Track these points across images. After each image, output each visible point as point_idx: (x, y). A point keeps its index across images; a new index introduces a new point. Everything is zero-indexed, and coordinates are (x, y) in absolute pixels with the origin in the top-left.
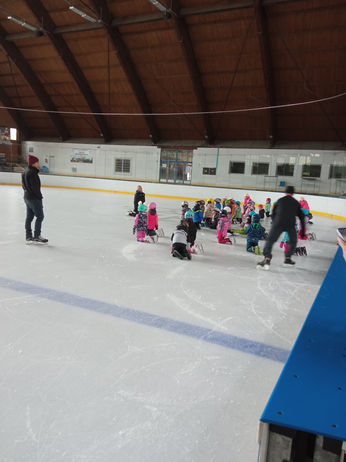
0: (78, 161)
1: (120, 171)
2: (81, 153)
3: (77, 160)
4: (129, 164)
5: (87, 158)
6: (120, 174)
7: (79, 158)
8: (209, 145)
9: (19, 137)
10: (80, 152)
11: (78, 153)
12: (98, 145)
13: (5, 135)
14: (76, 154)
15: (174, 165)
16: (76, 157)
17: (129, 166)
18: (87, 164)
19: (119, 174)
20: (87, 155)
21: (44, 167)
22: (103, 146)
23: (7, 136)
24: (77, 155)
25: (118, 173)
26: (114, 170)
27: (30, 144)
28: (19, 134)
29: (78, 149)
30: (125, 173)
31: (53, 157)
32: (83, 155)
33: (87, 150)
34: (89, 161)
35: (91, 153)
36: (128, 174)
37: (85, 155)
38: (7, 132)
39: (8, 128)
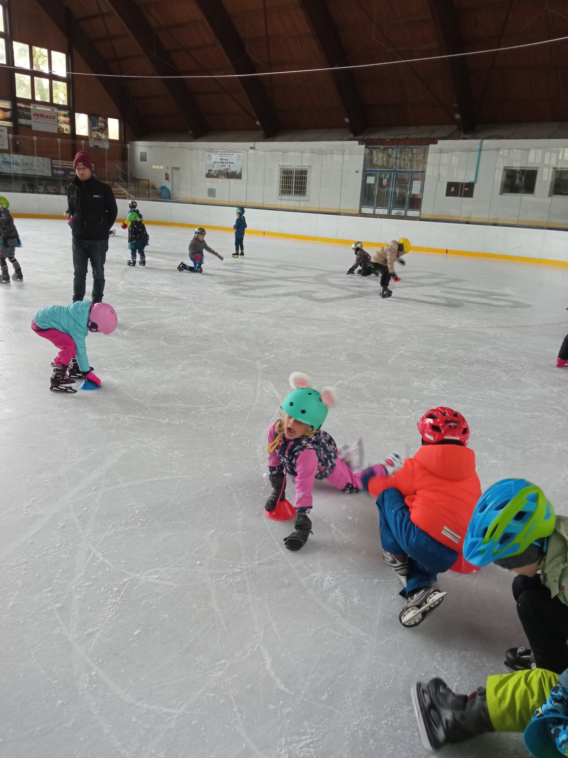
0: (217, 177)
1: (289, 193)
2: (222, 160)
3: (215, 175)
4: (305, 178)
5: (233, 169)
6: (289, 200)
7: (219, 171)
8: (462, 134)
9: (123, 134)
10: (222, 158)
11: (218, 160)
12: (251, 144)
13: (98, 131)
14: (215, 162)
15: (390, 177)
16: (215, 169)
17: (305, 183)
18: (232, 181)
19: (287, 200)
20: (233, 163)
21: (164, 188)
22: (260, 145)
23: (102, 133)
24: (217, 164)
25: (286, 197)
26: (278, 192)
27: (141, 147)
28: (123, 128)
29: (218, 153)
30: (298, 198)
31: (177, 169)
32: (227, 163)
33: (233, 155)
34: (236, 176)
35: (238, 160)
36: (302, 198)
37: (230, 163)
38: (103, 125)
39: (103, 118)
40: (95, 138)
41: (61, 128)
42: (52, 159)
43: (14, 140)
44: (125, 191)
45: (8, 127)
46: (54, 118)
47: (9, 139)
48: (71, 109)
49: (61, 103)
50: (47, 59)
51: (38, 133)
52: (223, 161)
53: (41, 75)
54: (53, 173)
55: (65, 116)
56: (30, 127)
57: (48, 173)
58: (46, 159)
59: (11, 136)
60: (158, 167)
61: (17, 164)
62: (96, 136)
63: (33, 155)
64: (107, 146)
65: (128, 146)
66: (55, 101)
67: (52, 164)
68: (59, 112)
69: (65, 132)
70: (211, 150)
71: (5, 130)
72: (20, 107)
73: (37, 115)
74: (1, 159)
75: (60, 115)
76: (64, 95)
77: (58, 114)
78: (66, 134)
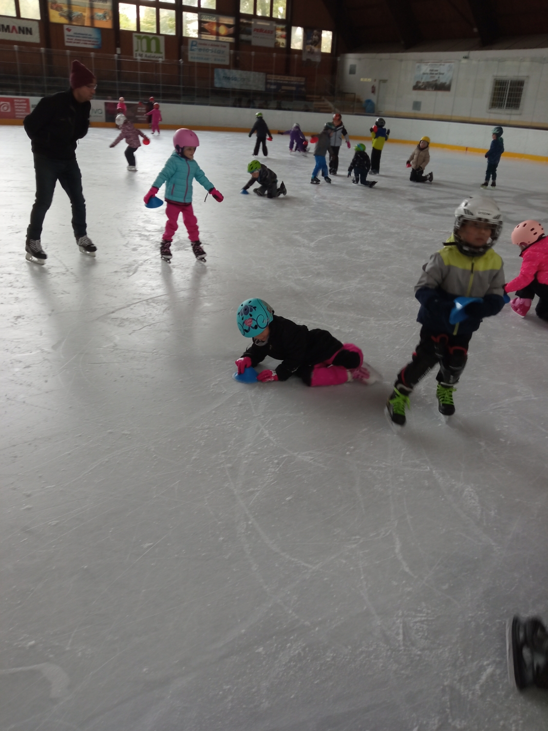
0: (425, 89)
1: (500, 106)
2: (433, 70)
3: (423, 87)
4: (521, 90)
5: (443, 80)
6: (499, 113)
7: (428, 83)
9: (335, 47)
10: (432, 68)
11: (428, 71)
12: (465, 53)
13: (312, 44)
14: (424, 74)
16: (423, 81)
17: (520, 95)
18: (440, 93)
19: (496, 113)
20: (443, 74)
21: (369, 101)
22: (475, 54)
23: (315, 46)
24: (425, 76)
25: (496, 110)
26: (488, 104)
27: (351, 59)
28: (335, 40)
29: (429, 64)
30: (509, 111)
31: (385, 81)
32: (436, 74)
33: (444, 65)
34: (444, 87)
35: (449, 70)
36: (514, 111)
37: (440, 74)
38: (317, 37)
39: (318, 31)
40: (309, 52)
41: (277, 42)
42: (267, 73)
43: (235, 55)
44: (331, 105)
45: (231, 43)
46: (272, 32)
47: (230, 55)
48: (288, 23)
49: (280, 17)
51: (258, 49)
52: (433, 72)
54: (266, 88)
55: (282, 30)
56: (249, 42)
57: (261, 87)
58: (262, 74)
59: (232, 51)
60: (366, 80)
61: (235, 79)
63: (250, 70)
64: (318, 59)
65: (339, 59)
66: (274, 16)
67: (266, 79)
68: (277, 26)
69: (281, 46)
70: (423, 59)
71: (228, 45)
72: (243, 23)
73: (257, 30)
74: (222, 75)
75: (278, 29)
76: (284, 9)
77: (276, 29)
78: (282, 48)
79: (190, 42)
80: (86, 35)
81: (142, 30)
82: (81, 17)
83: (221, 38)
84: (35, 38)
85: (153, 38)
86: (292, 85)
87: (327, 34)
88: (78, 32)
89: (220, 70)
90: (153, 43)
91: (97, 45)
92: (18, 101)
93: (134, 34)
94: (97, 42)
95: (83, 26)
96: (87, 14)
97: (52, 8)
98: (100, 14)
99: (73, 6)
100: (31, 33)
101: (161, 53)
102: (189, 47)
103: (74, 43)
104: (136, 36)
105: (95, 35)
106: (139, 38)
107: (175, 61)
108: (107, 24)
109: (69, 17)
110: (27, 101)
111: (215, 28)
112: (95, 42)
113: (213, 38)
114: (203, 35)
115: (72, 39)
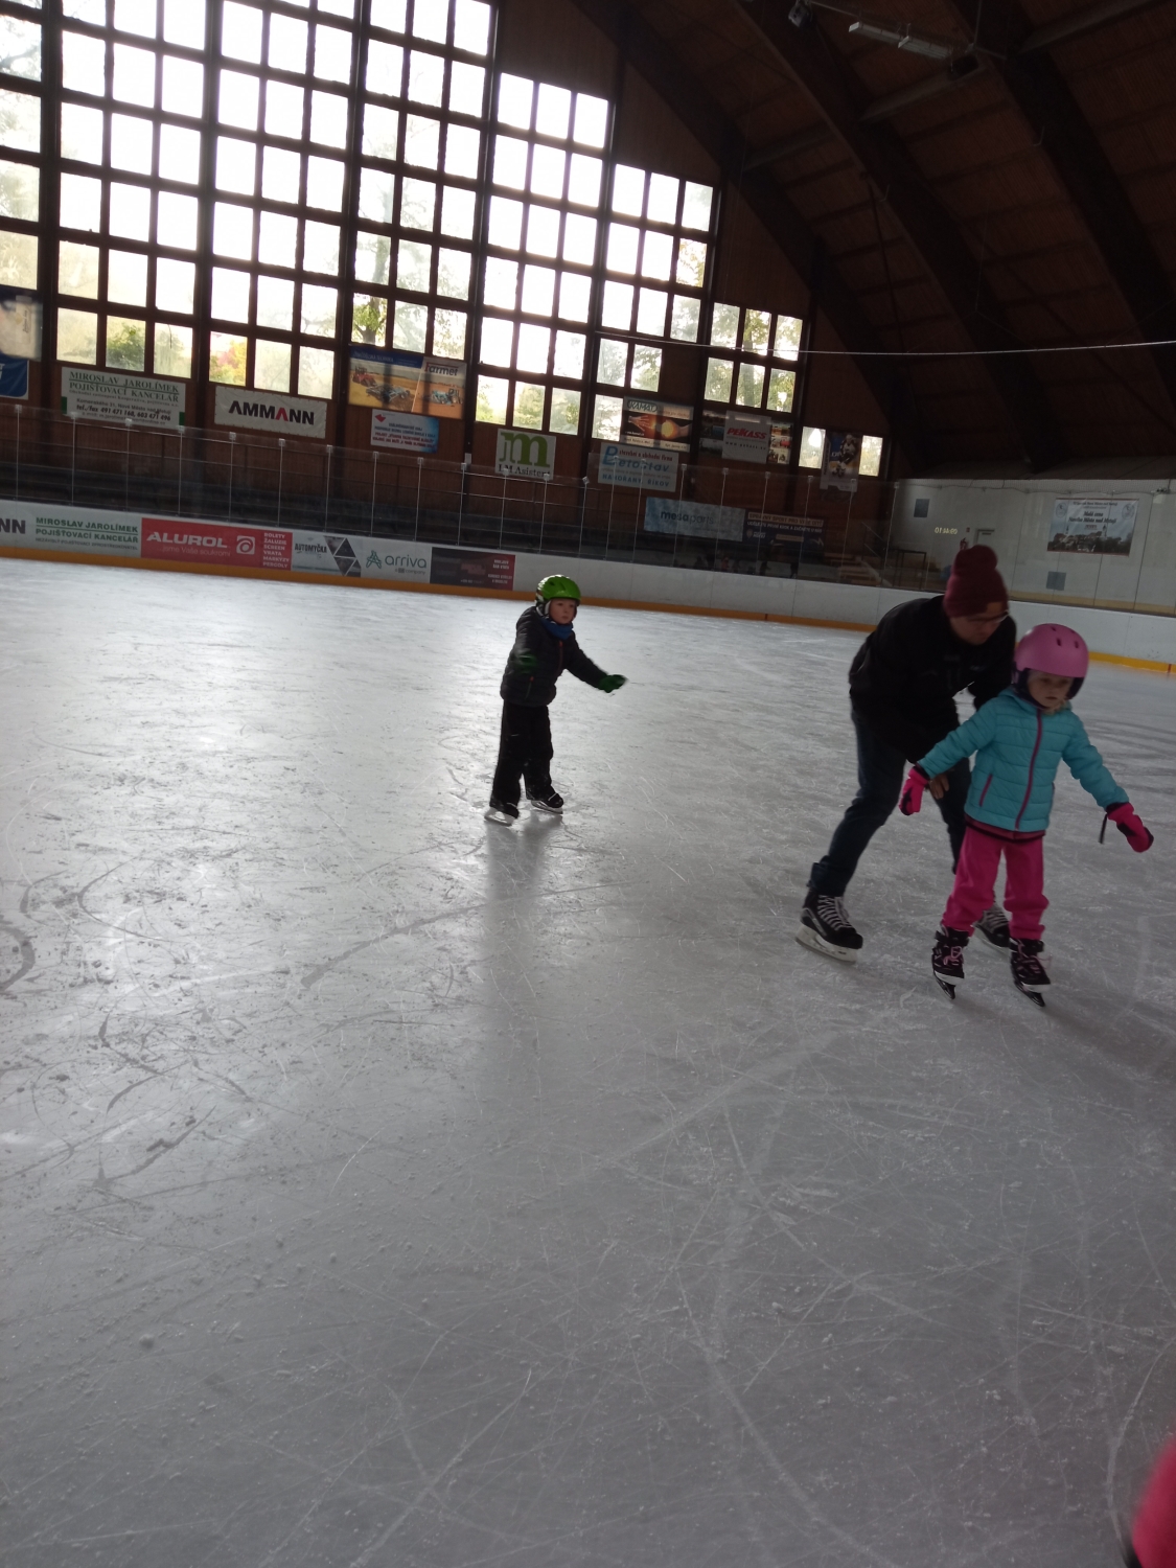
0: (1074, 548)
2: (1091, 514)
3: (1070, 544)
5: (1112, 533)
7: (1080, 537)
9: (887, 466)
10: (1089, 511)
11: (1081, 515)
12: (1162, 483)
14: (1072, 520)
16: (1070, 533)
18: (1107, 558)
20: (1113, 521)
23: (847, 463)
24: (1076, 523)
27: (920, 489)
28: (889, 452)
29: (1084, 501)
31: (988, 532)
32: (1099, 521)
33: (1116, 504)
34: (1118, 547)
35: (1128, 514)
37: (1107, 521)
38: (851, 448)
39: (854, 436)
40: (834, 473)
41: (772, 454)
42: (749, 509)
43: (690, 472)
44: (874, 573)
45: (681, 453)
46: (763, 436)
47: (679, 473)
48: (796, 422)
49: (780, 409)
50: (767, 331)
51: (731, 463)
52: (1091, 518)
53: (753, 359)
54: (745, 537)
55: (784, 432)
56: (718, 452)
57: (736, 535)
58: (738, 510)
59: (683, 468)
60: (946, 531)
61: (686, 518)
62: (834, 470)
63: (716, 502)
64: (853, 487)
65: (896, 488)
66: (770, 406)
67: (746, 521)
68: (774, 425)
69: (779, 461)
70: (1070, 492)
71: (676, 457)
72: (708, 417)
73: (734, 431)
74: (660, 509)
75: (775, 431)
76: (789, 396)
77: (771, 430)
78: (780, 465)
79: (604, 448)
80: (412, 428)
81: (515, 424)
82: (406, 398)
83: (663, 444)
84: (318, 430)
85: (535, 439)
86: (799, 533)
87: (872, 444)
88: (396, 423)
89: (657, 501)
90: (535, 448)
91: (429, 446)
92: (271, 535)
93: (500, 430)
94: (431, 441)
95: (409, 412)
96: (417, 392)
97: (356, 380)
98: (443, 392)
99: (394, 378)
100: (311, 422)
101: (549, 466)
102: (602, 455)
103: (388, 440)
104: (502, 434)
105: (428, 429)
106: (509, 437)
107: (575, 479)
108: (453, 411)
109: (385, 397)
110: (289, 537)
111: (653, 426)
112: (427, 441)
113: (650, 442)
114: (629, 437)
115: (384, 435)
